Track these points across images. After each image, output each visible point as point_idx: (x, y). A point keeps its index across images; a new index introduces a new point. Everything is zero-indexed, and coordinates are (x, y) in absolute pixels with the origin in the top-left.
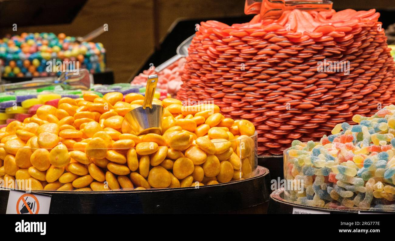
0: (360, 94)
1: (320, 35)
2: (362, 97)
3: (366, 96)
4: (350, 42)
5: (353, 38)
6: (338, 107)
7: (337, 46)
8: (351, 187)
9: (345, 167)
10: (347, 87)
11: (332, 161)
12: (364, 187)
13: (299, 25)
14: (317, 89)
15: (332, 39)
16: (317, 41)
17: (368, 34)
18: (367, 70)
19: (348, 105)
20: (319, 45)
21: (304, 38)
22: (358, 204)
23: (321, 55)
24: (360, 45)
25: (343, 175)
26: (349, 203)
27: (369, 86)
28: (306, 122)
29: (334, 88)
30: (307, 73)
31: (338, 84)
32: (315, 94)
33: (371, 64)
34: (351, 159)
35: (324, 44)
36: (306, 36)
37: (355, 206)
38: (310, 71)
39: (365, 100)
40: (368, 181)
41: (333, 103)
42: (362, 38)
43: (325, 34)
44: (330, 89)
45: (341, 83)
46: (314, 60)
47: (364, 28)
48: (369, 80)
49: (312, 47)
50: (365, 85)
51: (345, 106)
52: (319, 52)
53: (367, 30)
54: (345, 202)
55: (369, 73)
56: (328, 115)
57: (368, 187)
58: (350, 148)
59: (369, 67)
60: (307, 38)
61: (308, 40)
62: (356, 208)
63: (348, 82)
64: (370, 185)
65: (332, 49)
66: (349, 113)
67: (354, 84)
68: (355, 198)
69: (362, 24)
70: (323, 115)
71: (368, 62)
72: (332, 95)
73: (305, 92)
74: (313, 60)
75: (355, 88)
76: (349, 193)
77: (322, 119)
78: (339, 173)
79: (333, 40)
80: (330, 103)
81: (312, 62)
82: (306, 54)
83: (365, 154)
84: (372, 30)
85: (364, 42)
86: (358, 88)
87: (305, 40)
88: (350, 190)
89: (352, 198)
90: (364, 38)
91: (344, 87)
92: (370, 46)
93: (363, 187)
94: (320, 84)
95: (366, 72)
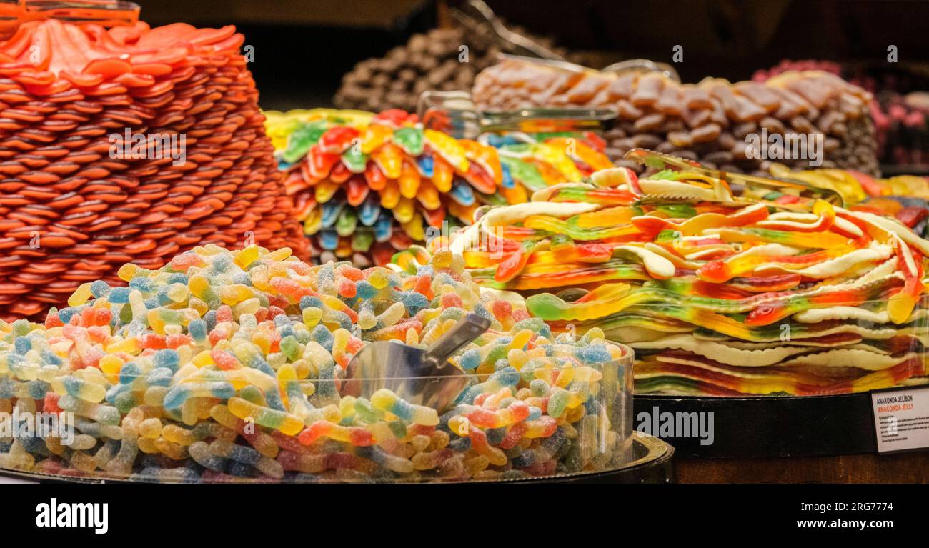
0: (182, 218)
1: (94, 81)
2: (187, 224)
3: (196, 222)
4: (165, 99)
5: (172, 90)
6: (129, 247)
7: (134, 107)
8: (91, 426)
9: (78, 380)
10: (154, 202)
11: (55, 367)
12: (119, 428)
13: (56, 56)
14: (82, 204)
15: (123, 90)
16: (89, 94)
17: (211, 83)
18: (202, 164)
19: (152, 242)
20: (93, 104)
21: (59, 84)
22: (106, 465)
23: (96, 126)
24: (188, 105)
25: (76, 398)
26: (84, 462)
27: (206, 200)
28: (55, 279)
29: (122, 203)
30: (60, 166)
31: (131, 192)
32: (78, 215)
33: (212, 150)
34: (96, 364)
35: (103, 101)
36: (63, 82)
37: (98, 469)
38: (68, 162)
39: (193, 232)
40: (129, 414)
41: (117, 237)
42: (194, 91)
43: (108, 79)
44: (112, 205)
45: (141, 192)
46: (79, 138)
47: (200, 69)
48: (207, 188)
49: (75, 106)
50: (196, 198)
51: (146, 245)
52: (93, 119)
53: (207, 73)
54: (77, 460)
55: (206, 172)
56: (106, 264)
57: (128, 427)
58: (97, 338)
59: (208, 158)
60: (66, 85)
61: (68, 90)
62: (102, 473)
63: (156, 190)
64: (132, 424)
65: (122, 113)
66: (155, 260)
67: (170, 195)
68: (100, 451)
69: (197, 60)
70: (94, 263)
71: (207, 145)
72: (117, 219)
73: (55, 209)
74: (77, 136)
75: (172, 204)
76: (85, 440)
77: (91, 273)
78: (67, 393)
79: (125, 94)
80: (109, 235)
81: (76, 140)
82: (62, 123)
83: (131, 353)
84: (220, 74)
85: (197, 99)
86: (178, 205)
87: (61, 90)
88: (90, 433)
89: (92, 452)
90: (199, 90)
91: (146, 201)
92: (213, 110)
93: (116, 427)
94: (92, 193)
95: (201, 169)
